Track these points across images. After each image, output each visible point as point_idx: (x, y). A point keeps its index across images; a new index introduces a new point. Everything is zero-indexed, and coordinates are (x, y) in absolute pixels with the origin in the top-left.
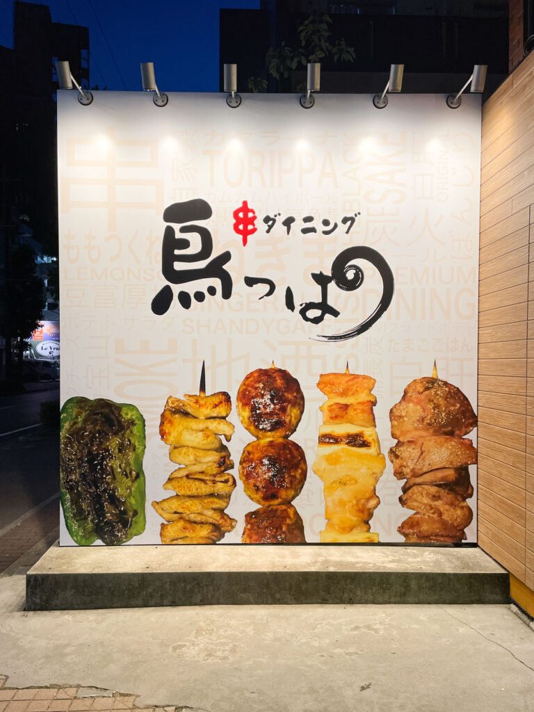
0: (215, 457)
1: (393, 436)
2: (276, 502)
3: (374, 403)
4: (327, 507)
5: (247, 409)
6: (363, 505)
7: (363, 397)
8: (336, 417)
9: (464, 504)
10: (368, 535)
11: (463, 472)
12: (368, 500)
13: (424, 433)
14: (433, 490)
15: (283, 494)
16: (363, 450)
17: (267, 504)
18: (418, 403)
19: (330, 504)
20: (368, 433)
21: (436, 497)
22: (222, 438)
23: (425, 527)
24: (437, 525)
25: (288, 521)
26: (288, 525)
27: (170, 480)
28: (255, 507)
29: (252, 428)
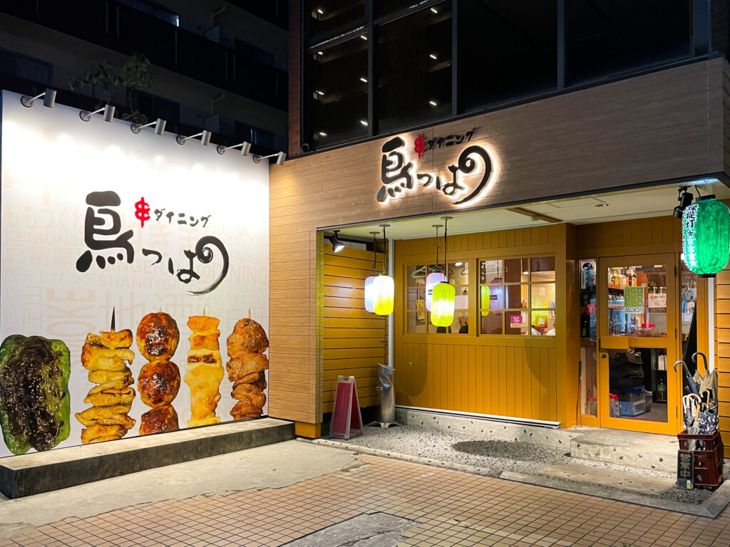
0: (121, 376)
1: (229, 355)
2: (161, 404)
3: (219, 335)
4: (192, 404)
5: (144, 341)
6: (212, 400)
7: (213, 331)
8: (198, 344)
9: (262, 393)
10: (214, 418)
11: (262, 374)
12: (215, 396)
13: (244, 353)
14: (248, 386)
15: (166, 398)
16: (213, 365)
17: (156, 406)
18: (241, 334)
19: (194, 402)
20: (215, 353)
21: (249, 391)
22: (127, 362)
23: (243, 410)
24: (250, 407)
25: (169, 416)
26: (169, 419)
27: (89, 395)
28: (148, 409)
29: (147, 354)
